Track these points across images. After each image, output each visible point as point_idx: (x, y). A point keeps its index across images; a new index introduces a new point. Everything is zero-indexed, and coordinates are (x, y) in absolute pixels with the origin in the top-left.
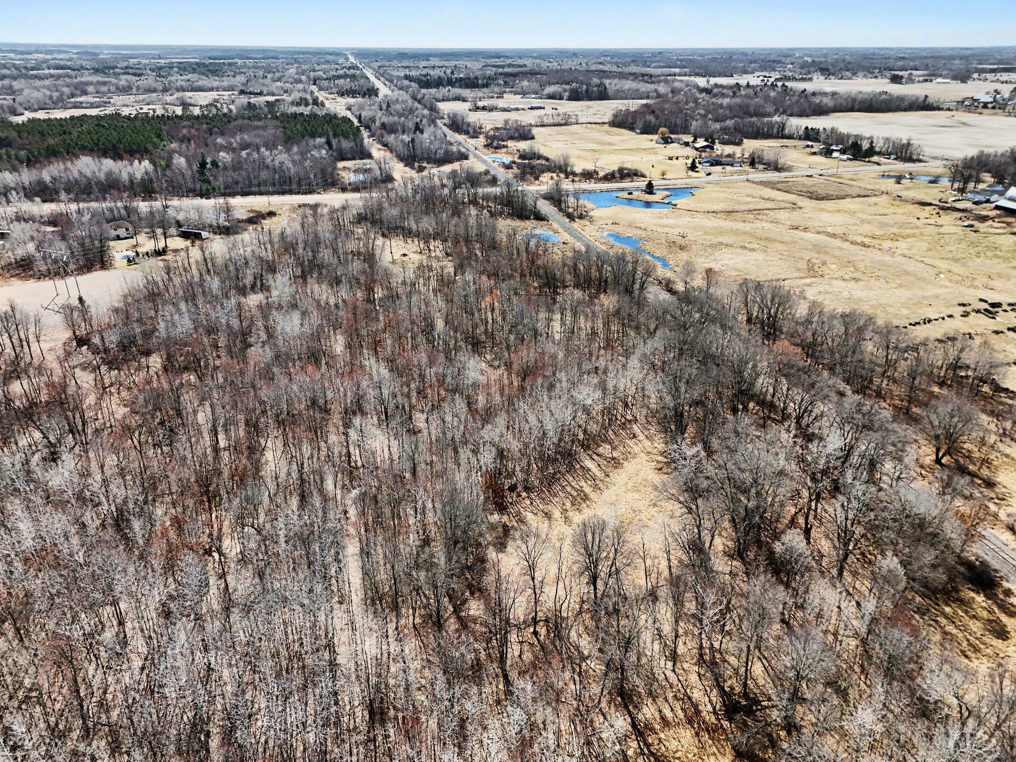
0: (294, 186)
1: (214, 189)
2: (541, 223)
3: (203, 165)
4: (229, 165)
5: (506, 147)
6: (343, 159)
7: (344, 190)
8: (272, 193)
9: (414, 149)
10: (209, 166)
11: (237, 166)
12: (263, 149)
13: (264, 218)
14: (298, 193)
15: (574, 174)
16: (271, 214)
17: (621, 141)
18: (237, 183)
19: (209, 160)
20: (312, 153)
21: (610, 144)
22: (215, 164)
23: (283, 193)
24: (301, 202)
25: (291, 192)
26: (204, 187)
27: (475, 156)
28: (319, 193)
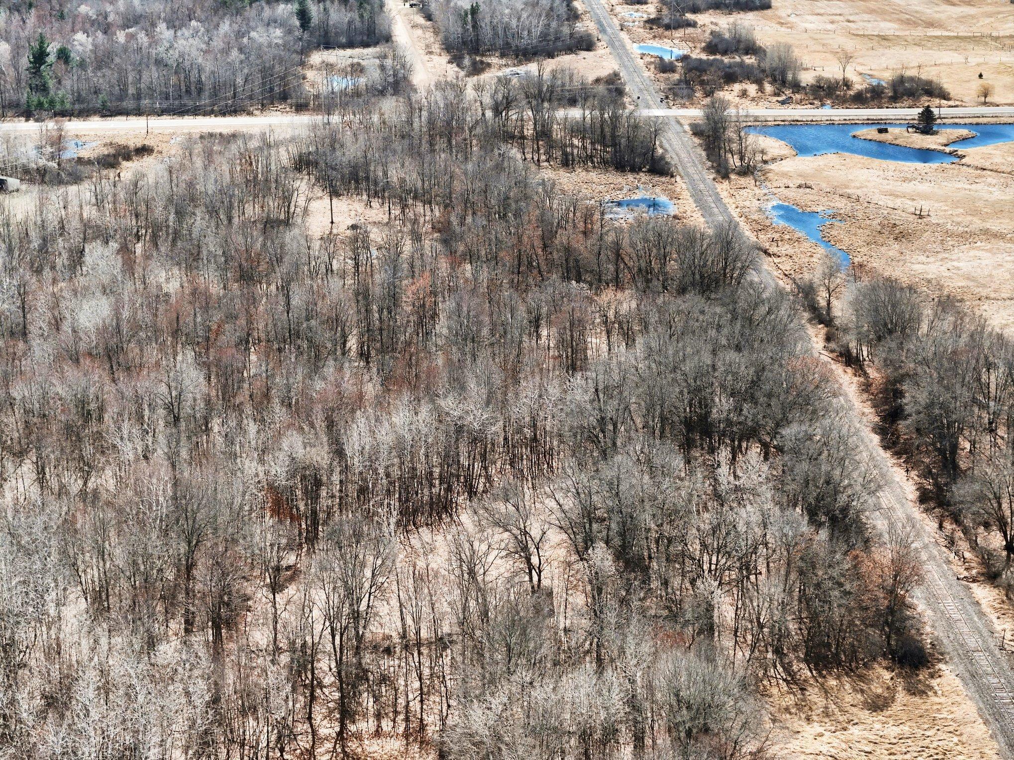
0: (205, 101)
1: (52, 103)
2: (657, 179)
3: (40, 57)
4: (89, 58)
5: (694, 25)
6: (328, 44)
7: (301, 108)
8: (161, 113)
9: (475, 26)
10: (52, 58)
11: (103, 60)
12: (162, 27)
13: (128, 158)
14: (211, 113)
15: (796, 87)
16: (143, 151)
17: (962, 19)
18: (97, 92)
19: (53, 48)
20: (253, 34)
21: (931, 24)
22: (64, 55)
23: (181, 112)
24: (206, 130)
25: (196, 111)
26: (35, 98)
27: (611, 44)
28: (250, 114)
